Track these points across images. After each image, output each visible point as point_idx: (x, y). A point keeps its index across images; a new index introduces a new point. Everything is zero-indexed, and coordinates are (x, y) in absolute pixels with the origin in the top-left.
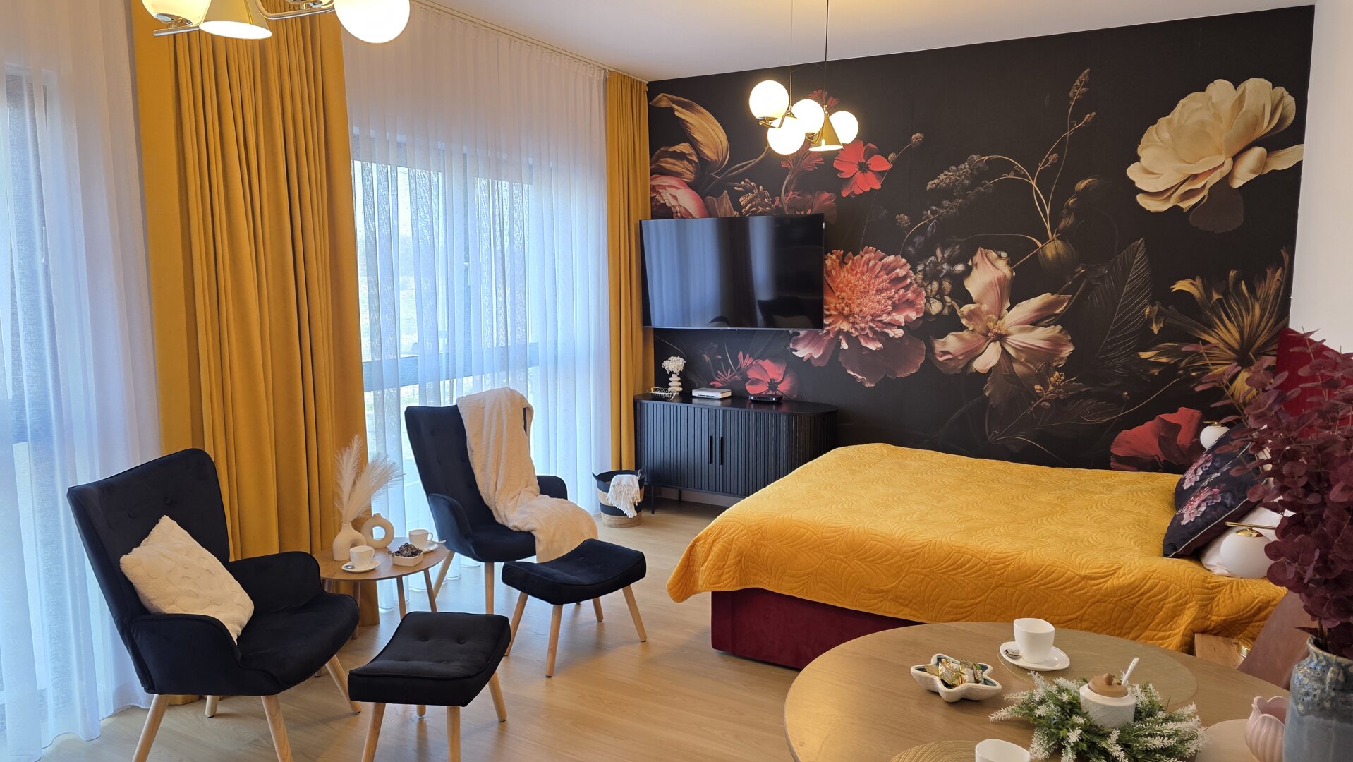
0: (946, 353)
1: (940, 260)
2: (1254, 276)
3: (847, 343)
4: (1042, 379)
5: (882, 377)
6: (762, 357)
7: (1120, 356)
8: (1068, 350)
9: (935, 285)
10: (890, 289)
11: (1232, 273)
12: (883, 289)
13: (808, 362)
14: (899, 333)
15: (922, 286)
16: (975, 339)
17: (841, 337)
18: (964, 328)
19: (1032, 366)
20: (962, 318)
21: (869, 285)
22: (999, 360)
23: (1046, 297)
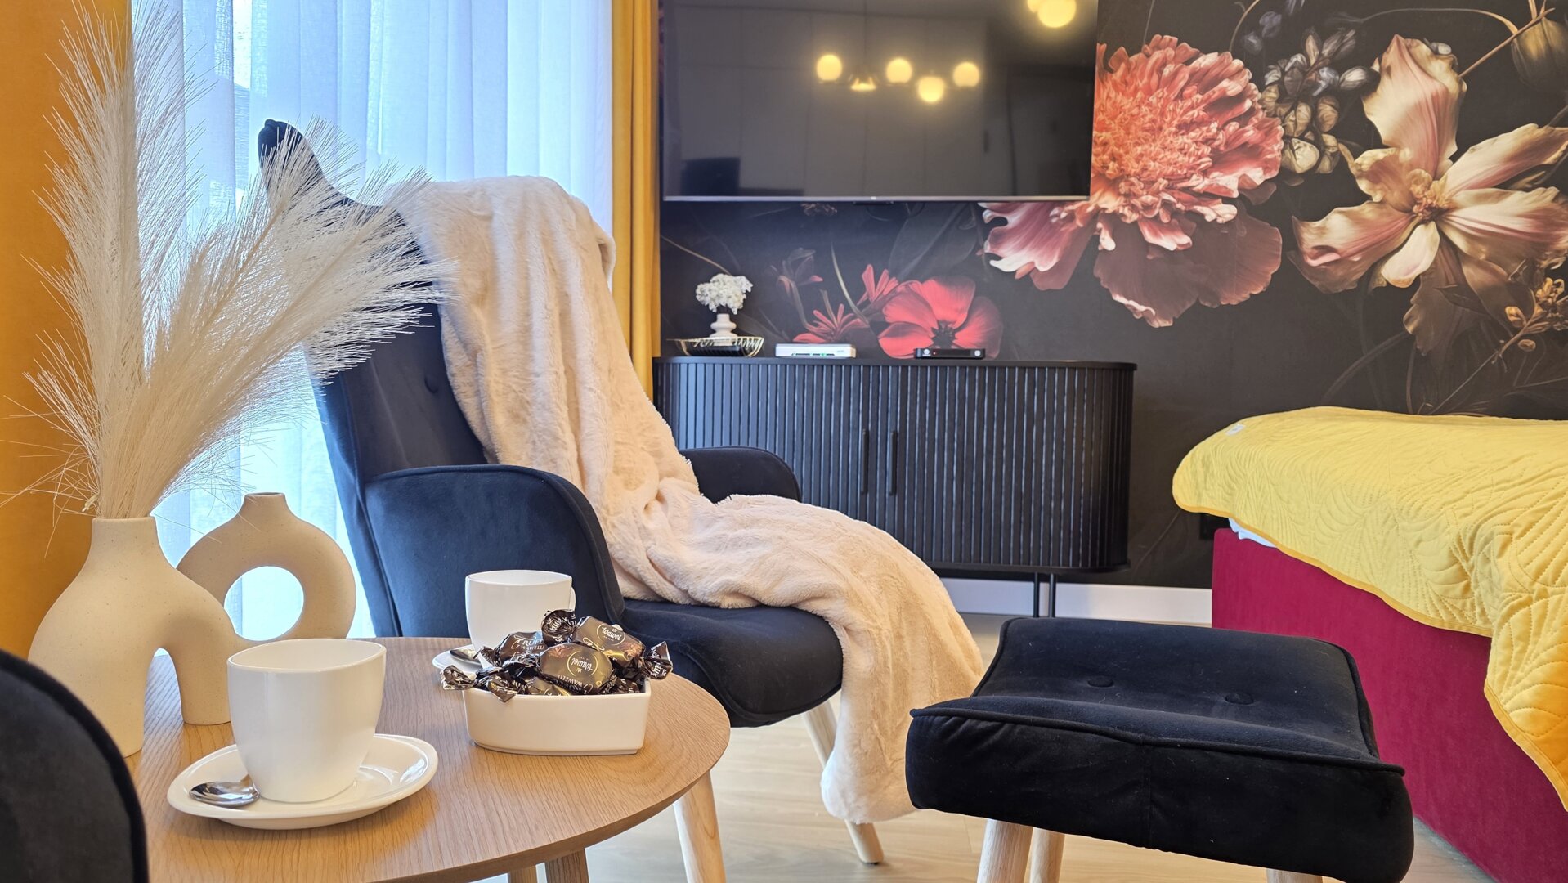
0: (1327, 249)
1: (1313, 61)
3: (1113, 237)
4: (1520, 292)
5: (1188, 306)
6: (918, 275)
9: (1304, 112)
10: (1208, 123)
12: (1192, 122)
13: (1026, 281)
14: (1227, 212)
15: (1275, 116)
16: (1386, 220)
17: (1100, 225)
18: (1363, 198)
19: (1500, 270)
20: (1360, 177)
21: (1162, 114)
22: (1436, 257)
23: (1527, 132)
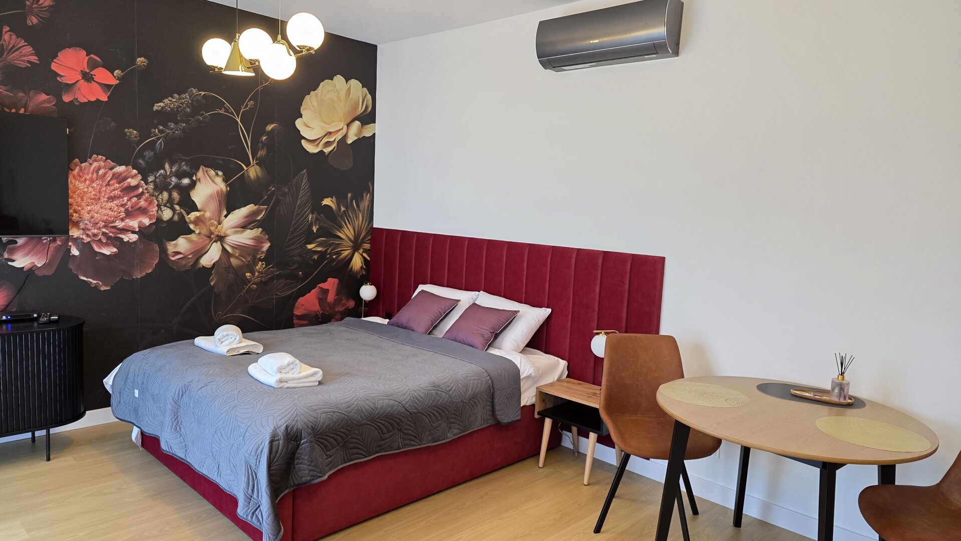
0: (178, 253)
1: (168, 173)
2: (358, 198)
3: (78, 249)
4: (250, 268)
5: (118, 279)
7: (297, 248)
8: (266, 246)
9: (165, 195)
10: (123, 197)
11: (349, 195)
12: (115, 197)
14: (134, 237)
15: (153, 196)
16: (201, 240)
17: (70, 244)
18: (191, 232)
19: (243, 259)
20: (190, 223)
21: (100, 192)
22: (220, 256)
23: (250, 208)
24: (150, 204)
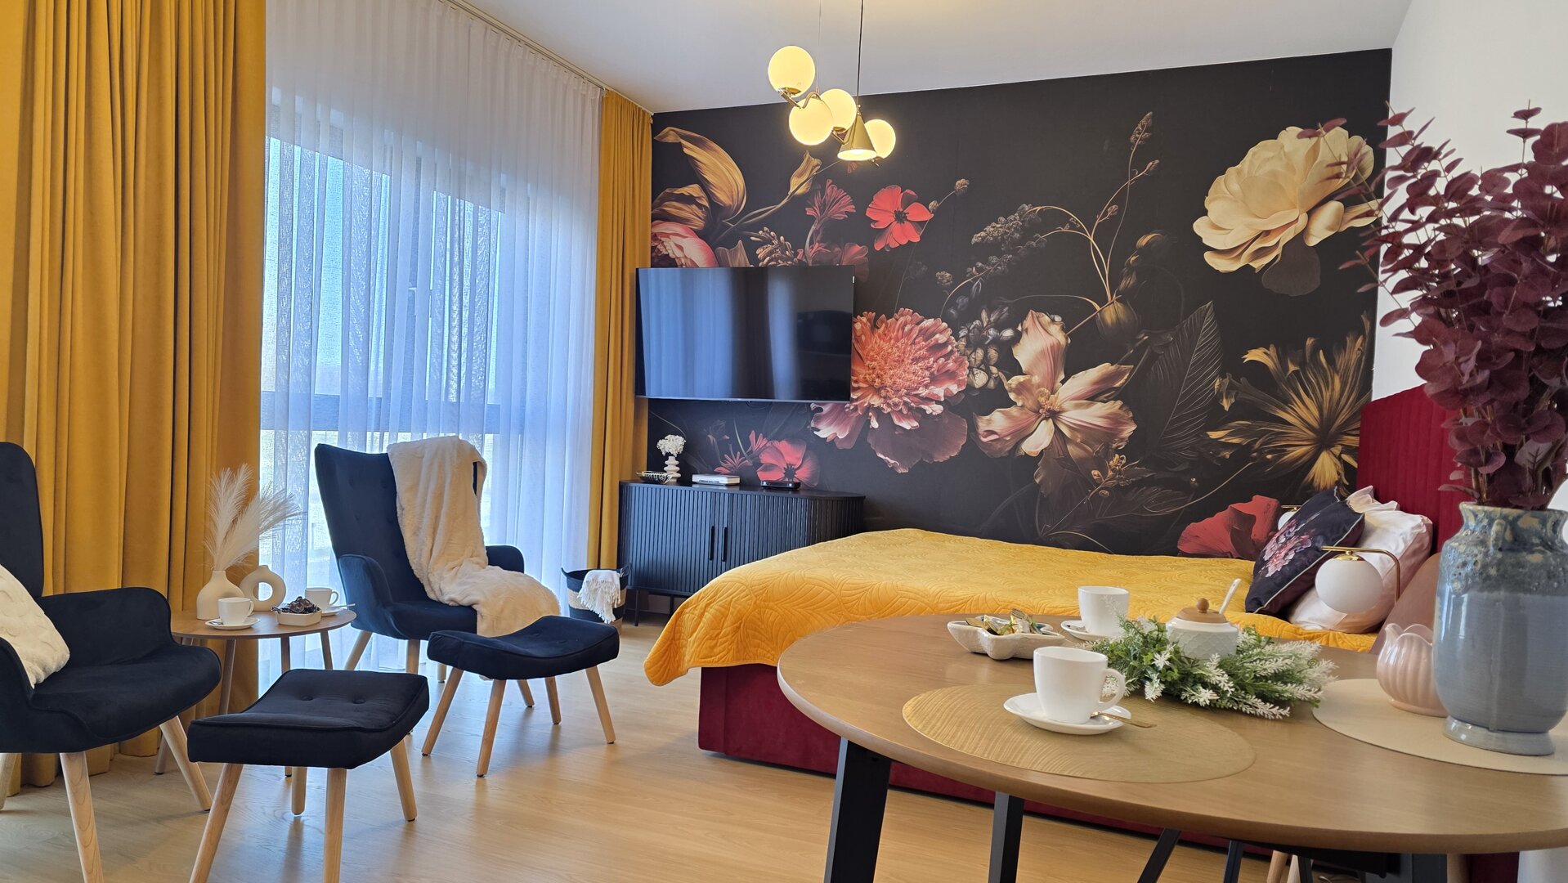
0: (992, 432)
1: (985, 325)
2: (1333, 344)
3: (877, 421)
4: (1100, 462)
5: (917, 461)
6: (777, 438)
7: (1187, 436)
8: (1129, 430)
9: (980, 353)
10: (929, 358)
11: (1309, 342)
12: (920, 358)
13: (830, 444)
14: (937, 409)
15: (964, 355)
16: (1025, 417)
17: (870, 414)
18: (1012, 404)
19: (1089, 448)
20: (1010, 391)
21: (904, 353)
22: (1052, 440)
23: (1104, 368)
24: (960, 365)
